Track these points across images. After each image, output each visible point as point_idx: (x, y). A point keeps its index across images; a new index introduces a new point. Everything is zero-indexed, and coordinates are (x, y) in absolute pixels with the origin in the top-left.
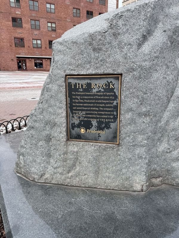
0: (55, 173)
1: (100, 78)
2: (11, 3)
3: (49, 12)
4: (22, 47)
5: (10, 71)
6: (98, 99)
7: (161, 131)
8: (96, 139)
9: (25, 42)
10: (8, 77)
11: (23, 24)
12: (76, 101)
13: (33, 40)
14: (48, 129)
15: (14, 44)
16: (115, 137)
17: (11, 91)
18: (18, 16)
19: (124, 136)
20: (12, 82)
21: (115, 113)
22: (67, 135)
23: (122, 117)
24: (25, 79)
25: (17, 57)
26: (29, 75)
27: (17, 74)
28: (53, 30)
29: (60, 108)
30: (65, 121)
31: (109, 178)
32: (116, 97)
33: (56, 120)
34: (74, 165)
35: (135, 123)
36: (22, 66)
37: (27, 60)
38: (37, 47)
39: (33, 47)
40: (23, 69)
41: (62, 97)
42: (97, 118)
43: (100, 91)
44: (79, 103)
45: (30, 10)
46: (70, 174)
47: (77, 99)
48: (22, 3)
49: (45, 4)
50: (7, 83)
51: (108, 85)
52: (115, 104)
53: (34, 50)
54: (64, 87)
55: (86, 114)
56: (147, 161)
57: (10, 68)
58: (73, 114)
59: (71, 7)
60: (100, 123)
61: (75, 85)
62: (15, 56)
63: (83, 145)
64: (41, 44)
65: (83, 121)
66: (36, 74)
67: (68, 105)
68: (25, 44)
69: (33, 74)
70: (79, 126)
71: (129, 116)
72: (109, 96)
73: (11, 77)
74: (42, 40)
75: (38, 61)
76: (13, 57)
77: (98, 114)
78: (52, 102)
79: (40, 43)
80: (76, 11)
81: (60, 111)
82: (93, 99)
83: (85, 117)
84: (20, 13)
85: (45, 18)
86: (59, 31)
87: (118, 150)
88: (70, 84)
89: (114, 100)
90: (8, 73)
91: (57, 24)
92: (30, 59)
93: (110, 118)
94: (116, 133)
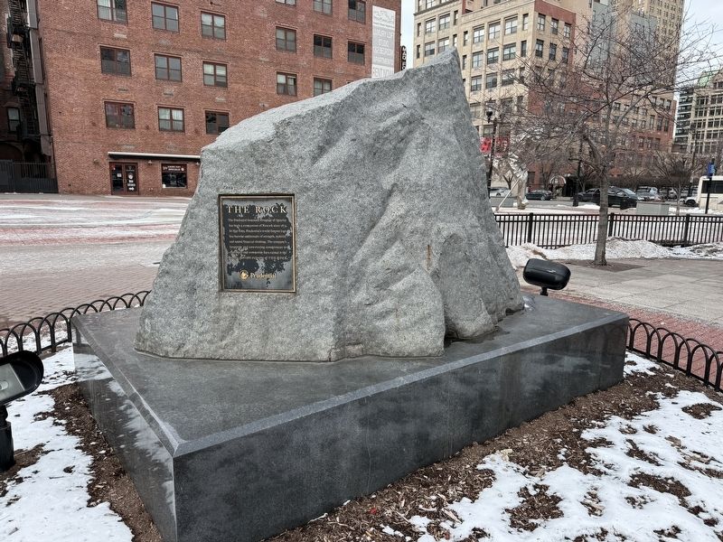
0: (201, 342)
1: (267, 199)
2: (100, 10)
3: (209, 37)
4: (127, 127)
5: (88, 195)
6: (266, 228)
7: (353, 272)
8: (263, 288)
9: (136, 114)
10: (86, 211)
11: (133, 65)
12: (235, 231)
13: (162, 111)
14: (191, 274)
15: (104, 120)
16: (290, 282)
17: (98, 246)
18: (120, 45)
19: (302, 280)
20: (96, 223)
21: (289, 247)
22: (221, 282)
23: (298, 253)
24: (135, 218)
25: (111, 156)
26: (144, 206)
27: (111, 204)
28: (218, 84)
29: (211, 242)
30: (217, 261)
31: (282, 343)
32: (289, 225)
33: (204, 260)
34: (230, 329)
35: (316, 261)
36: (124, 181)
37: (141, 165)
38: (173, 129)
39: (160, 129)
40: (128, 190)
41: (214, 225)
42: (264, 256)
43: (267, 217)
44: (239, 234)
45: (156, 29)
46: (224, 342)
47: (236, 229)
48: (133, 11)
49: (197, 14)
50: (82, 227)
51: (278, 208)
52: (288, 234)
53: (161, 138)
54: (217, 211)
55: (249, 250)
56: (334, 315)
57: (89, 185)
58: (229, 251)
59: (271, 26)
60: (268, 263)
61: (233, 209)
62: (105, 154)
63: (244, 297)
64: (183, 121)
65: (244, 260)
66: (164, 204)
67: (223, 238)
68: (137, 120)
69: (158, 204)
70: (239, 269)
71: (307, 250)
72: (280, 223)
73: (93, 212)
74: (187, 110)
75: (171, 168)
76: (99, 156)
77: (266, 250)
78: (199, 234)
79: (181, 118)
80: (286, 36)
81: (210, 247)
82: (258, 228)
83: (247, 255)
84: (125, 36)
85: (198, 52)
86: (236, 86)
87: (295, 301)
88: (225, 207)
89: (287, 229)
90: (82, 202)
91: (229, 68)
92: (150, 162)
93: (283, 255)
94: (291, 276)
